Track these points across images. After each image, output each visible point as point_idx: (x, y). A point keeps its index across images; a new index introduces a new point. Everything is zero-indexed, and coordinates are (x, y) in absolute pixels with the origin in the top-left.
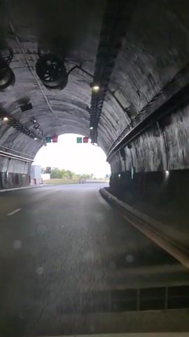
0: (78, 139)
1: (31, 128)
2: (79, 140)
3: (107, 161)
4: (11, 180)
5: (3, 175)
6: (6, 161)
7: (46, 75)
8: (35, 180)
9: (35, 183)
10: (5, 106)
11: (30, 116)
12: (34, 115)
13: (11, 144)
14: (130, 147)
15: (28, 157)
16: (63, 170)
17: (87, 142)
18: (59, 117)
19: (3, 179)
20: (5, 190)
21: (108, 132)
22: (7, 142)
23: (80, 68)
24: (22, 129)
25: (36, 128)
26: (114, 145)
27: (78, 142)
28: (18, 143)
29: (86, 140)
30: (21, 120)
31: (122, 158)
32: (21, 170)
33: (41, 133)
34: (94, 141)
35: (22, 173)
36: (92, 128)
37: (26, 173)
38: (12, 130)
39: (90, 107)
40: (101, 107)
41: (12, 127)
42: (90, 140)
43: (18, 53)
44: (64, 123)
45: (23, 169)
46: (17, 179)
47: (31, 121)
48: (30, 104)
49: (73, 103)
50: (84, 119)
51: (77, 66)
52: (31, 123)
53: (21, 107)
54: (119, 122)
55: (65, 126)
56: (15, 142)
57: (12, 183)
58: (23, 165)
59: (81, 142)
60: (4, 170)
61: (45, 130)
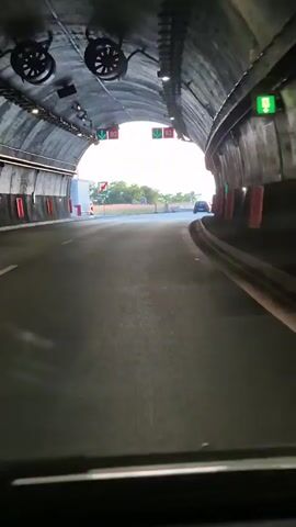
0: (154, 130)
1: (72, 117)
2: (157, 134)
4: (41, 208)
5: (28, 199)
6: (32, 175)
7: (97, 64)
8: (79, 207)
9: (79, 213)
11: (72, 101)
12: (79, 99)
13: (39, 147)
17: (172, 136)
18: (119, 98)
19: (28, 206)
22: (34, 144)
23: (143, 52)
24: (53, 119)
25: (81, 118)
27: (154, 137)
28: (50, 143)
29: (168, 134)
32: (55, 190)
33: (88, 124)
35: (57, 194)
37: (64, 195)
38: (42, 124)
42: (175, 134)
43: (59, 34)
44: (128, 107)
45: (58, 188)
46: (50, 206)
47: (73, 107)
48: (73, 86)
51: (138, 51)
52: (72, 111)
53: (59, 92)
55: (130, 110)
56: (46, 142)
57: (41, 213)
58: (59, 181)
59: (161, 137)
60: (29, 191)
61: (95, 119)
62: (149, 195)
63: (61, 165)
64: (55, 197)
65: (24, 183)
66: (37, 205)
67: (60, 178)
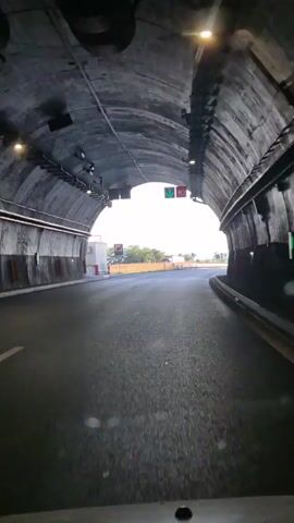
0: (167, 190)
1: (78, 170)
2: (169, 193)
3: (221, 229)
4: (46, 270)
5: (29, 261)
6: (33, 235)
8: (96, 267)
9: (97, 273)
10: (14, 119)
11: (72, 145)
12: (81, 142)
13: (41, 201)
14: (283, 188)
15: (77, 226)
16: (145, 249)
17: (184, 195)
18: (129, 146)
19: (29, 268)
20: (32, 289)
21: (227, 167)
22: (32, 197)
24: (59, 171)
25: (88, 171)
26: (239, 192)
27: (166, 197)
28: (55, 198)
29: (181, 193)
30: (55, 153)
31: (258, 217)
32: (66, 250)
33: (98, 181)
34: (196, 194)
35: (69, 255)
36: (192, 162)
37: (76, 255)
38: (38, 173)
39: (189, 111)
40: (214, 104)
41: (38, 167)
42: (188, 193)
44: (139, 160)
46: (58, 267)
47: (76, 155)
48: (68, 115)
49: (153, 109)
50: (176, 146)
52: (76, 160)
53: (49, 123)
54: (255, 133)
55: (142, 165)
56: (50, 197)
57: (48, 276)
58: (70, 241)
59: (173, 197)
60: (30, 252)
61: (105, 175)
62: (157, 256)
63: (72, 225)
64: (66, 258)
65: (23, 243)
66: (43, 267)
67: (71, 238)
